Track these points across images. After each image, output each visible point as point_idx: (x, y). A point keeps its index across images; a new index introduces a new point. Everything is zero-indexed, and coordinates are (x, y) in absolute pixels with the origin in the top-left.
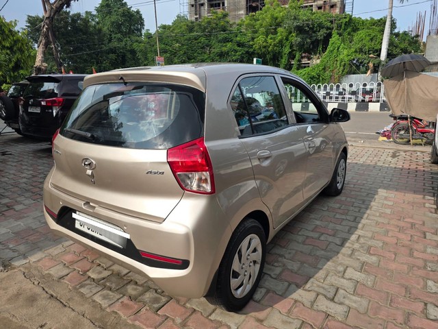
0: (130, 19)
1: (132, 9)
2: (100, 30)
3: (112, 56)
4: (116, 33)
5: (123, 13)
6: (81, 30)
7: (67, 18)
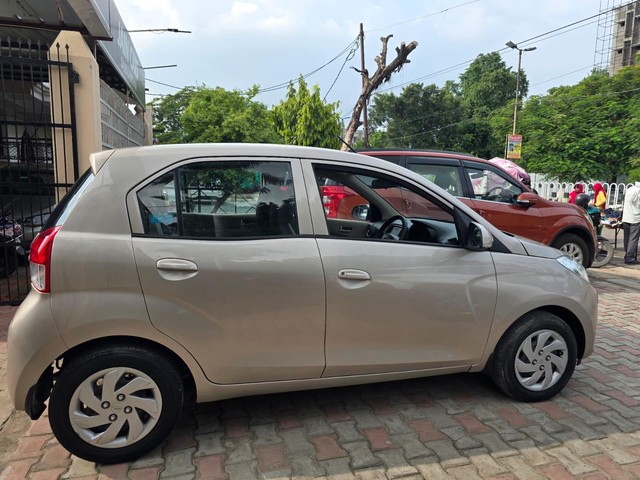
0: (505, 84)
1: (511, 70)
2: (457, 104)
3: (469, 137)
4: (481, 106)
5: (497, 77)
6: (434, 105)
7: (418, 92)
